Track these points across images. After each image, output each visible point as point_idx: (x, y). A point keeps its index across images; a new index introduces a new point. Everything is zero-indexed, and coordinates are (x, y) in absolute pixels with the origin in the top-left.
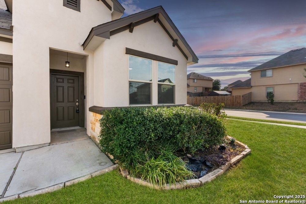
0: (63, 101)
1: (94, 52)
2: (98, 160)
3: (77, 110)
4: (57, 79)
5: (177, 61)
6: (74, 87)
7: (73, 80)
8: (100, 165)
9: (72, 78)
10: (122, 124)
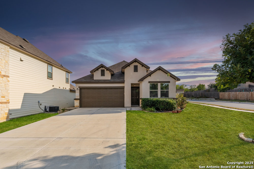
0: (134, 97)
1: (141, 82)
5: (170, 81)
6: (137, 92)
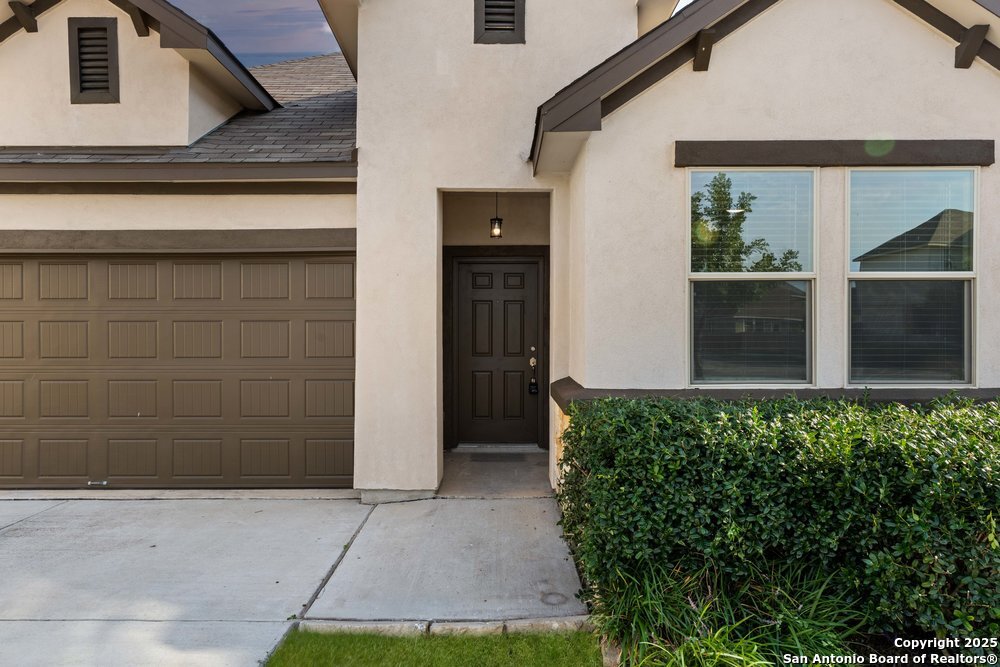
0: (490, 353)
1: (570, 175)
2: (546, 581)
3: (531, 384)
4: (475, 275)
6: (522, 303)
7: (522, 276)
8: (542, 601)
9: (519, 269)
10: (610, 465)
